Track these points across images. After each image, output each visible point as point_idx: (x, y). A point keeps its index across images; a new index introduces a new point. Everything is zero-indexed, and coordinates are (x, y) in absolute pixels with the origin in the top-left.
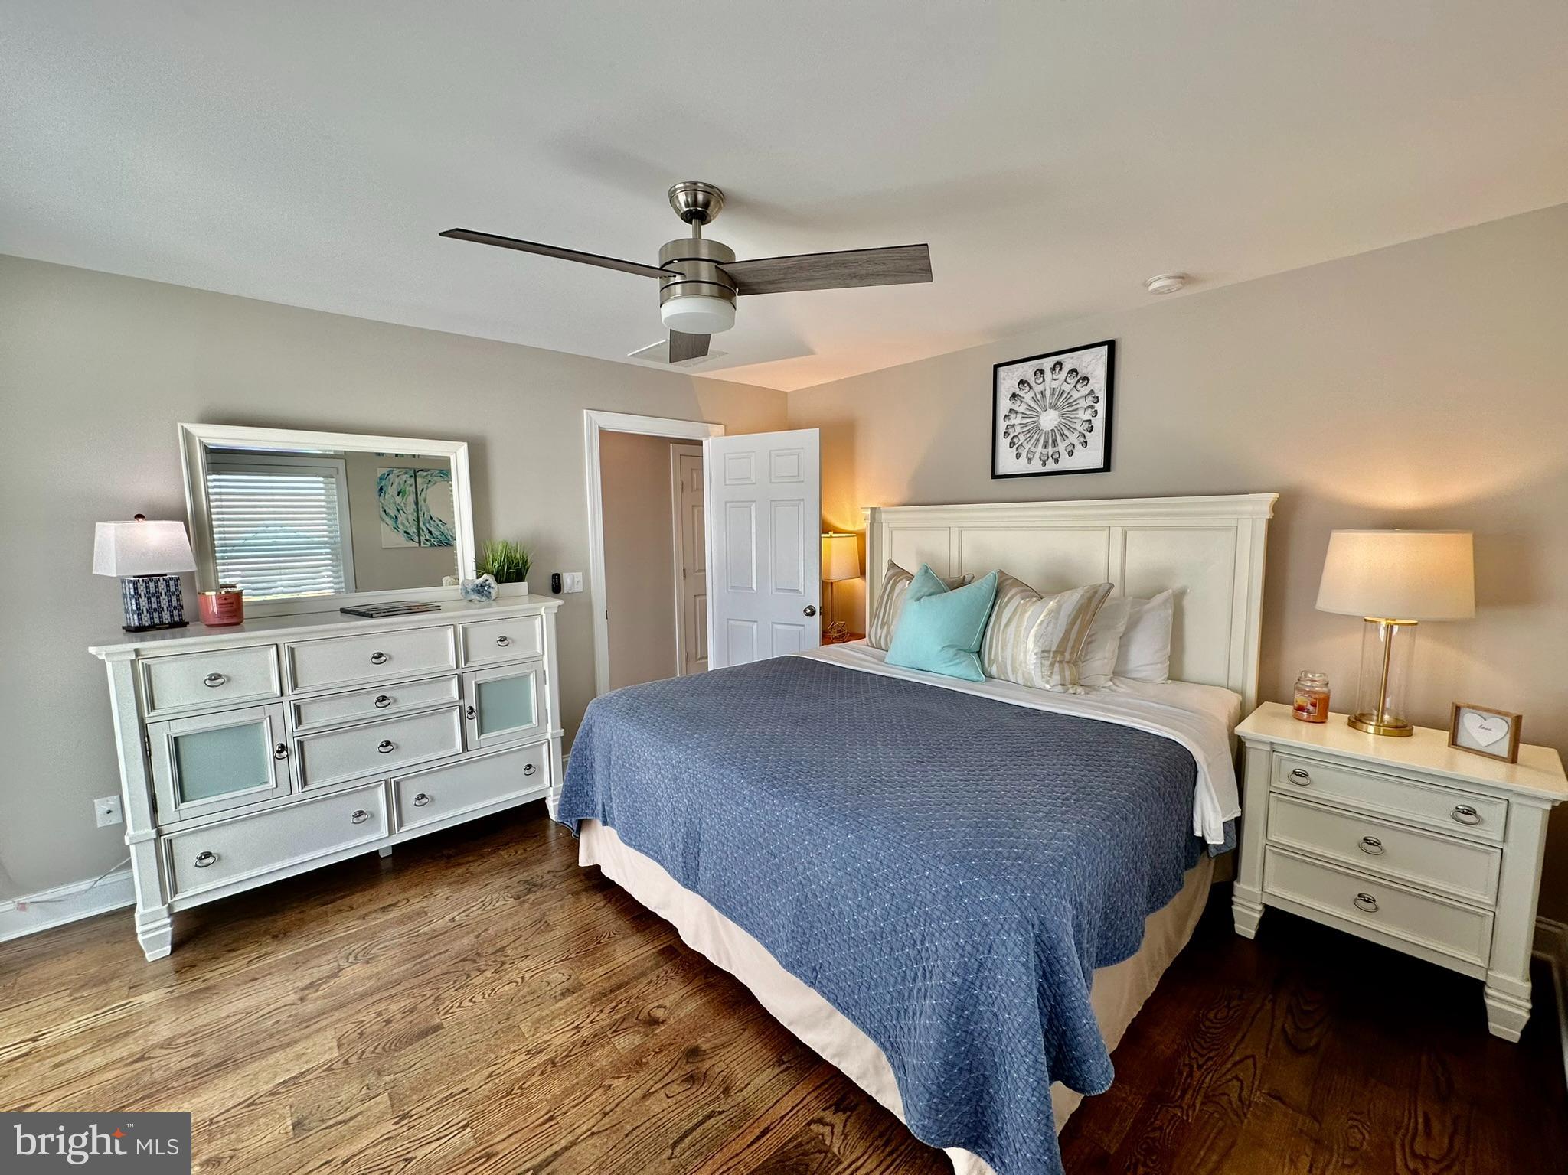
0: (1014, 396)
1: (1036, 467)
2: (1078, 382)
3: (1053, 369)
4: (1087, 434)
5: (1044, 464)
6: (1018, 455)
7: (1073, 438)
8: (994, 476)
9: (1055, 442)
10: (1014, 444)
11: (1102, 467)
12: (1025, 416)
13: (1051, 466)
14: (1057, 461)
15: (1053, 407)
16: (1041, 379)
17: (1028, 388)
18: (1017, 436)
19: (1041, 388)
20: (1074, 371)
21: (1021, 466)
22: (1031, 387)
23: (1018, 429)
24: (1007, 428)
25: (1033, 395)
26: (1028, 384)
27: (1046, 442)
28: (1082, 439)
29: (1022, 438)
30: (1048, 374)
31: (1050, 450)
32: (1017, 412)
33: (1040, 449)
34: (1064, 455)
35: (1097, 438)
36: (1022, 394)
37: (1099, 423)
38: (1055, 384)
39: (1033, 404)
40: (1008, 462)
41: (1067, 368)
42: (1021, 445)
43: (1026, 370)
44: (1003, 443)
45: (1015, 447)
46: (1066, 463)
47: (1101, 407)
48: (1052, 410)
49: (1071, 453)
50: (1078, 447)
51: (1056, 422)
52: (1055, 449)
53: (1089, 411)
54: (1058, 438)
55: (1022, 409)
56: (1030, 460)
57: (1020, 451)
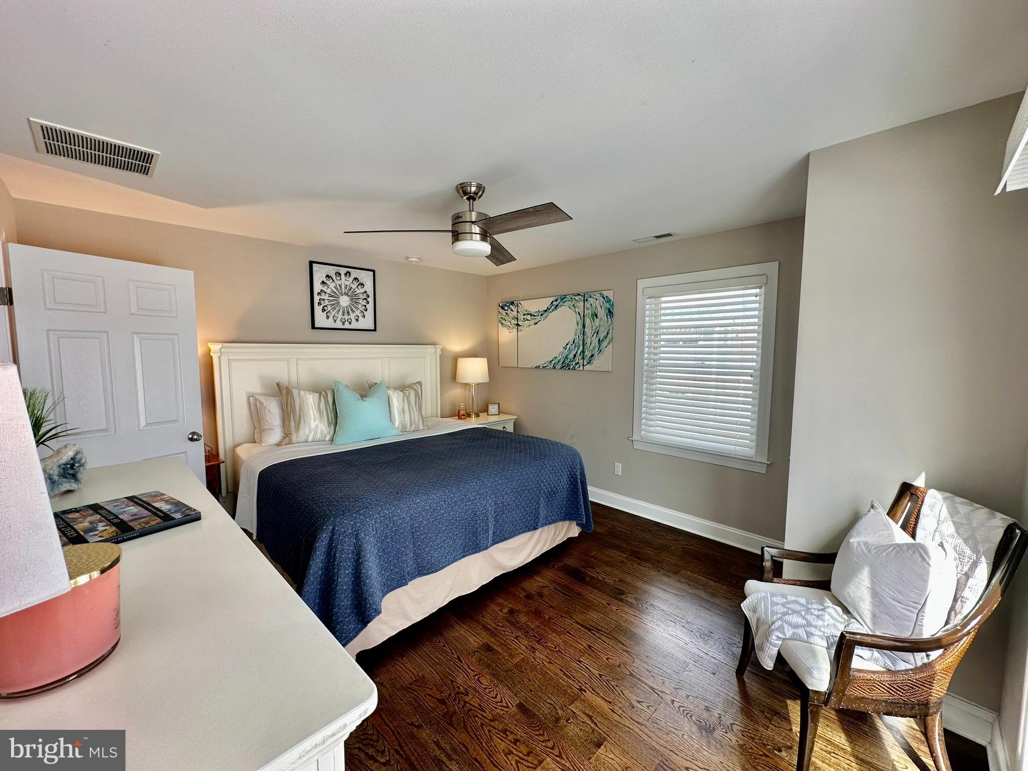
0: (323, 283)
1: (339, 325)
2: (359, 285)
3: (346, 274)
4: (365, 312)
5: (343, 324)
6: (328, 317)
7: (358, 313)
8: (313, 327)
9: (348, 313)
10: (325, 310)
11: (374, 329)
12: (330, 296)
13: (347, 326)
14: (350, 323)
15: (347, 294)
16: (339, 278)
17: (331, 281)
18: (326, 306)
19: (339, 282)
20: (356, 279)
21: (329, 323)
22: (333, 281)
23: (327, 302)
24: (320, 300)
25: (335, 285)
26: (332, 278)
27: (343, 312)
28: (362, 314)
29: (329, 308)
30: (343, 276)
31: (346, 317)
32: (325, 292)
33: (340, 315)
34: (354, 321)
35: (370, 314)
36: (328, 282)
37: (370, 307)
38: (347, 283)
39: (335, 290)
40: (321, 319)
41: (353, 277)
42: (329, 311)
43: (332, 271)
44: (318, 309)
45: (325, 312)
46: (354, 325)
47: (371, 300)
48: (346, 297)
49: (357, 320)
50: (361, 318)
51: (348, 303)
52: (349, 317)
53: (365, 301)
54: (350, 311)
55: (329, 291)
56: (335, 321)
57: (328, 315)
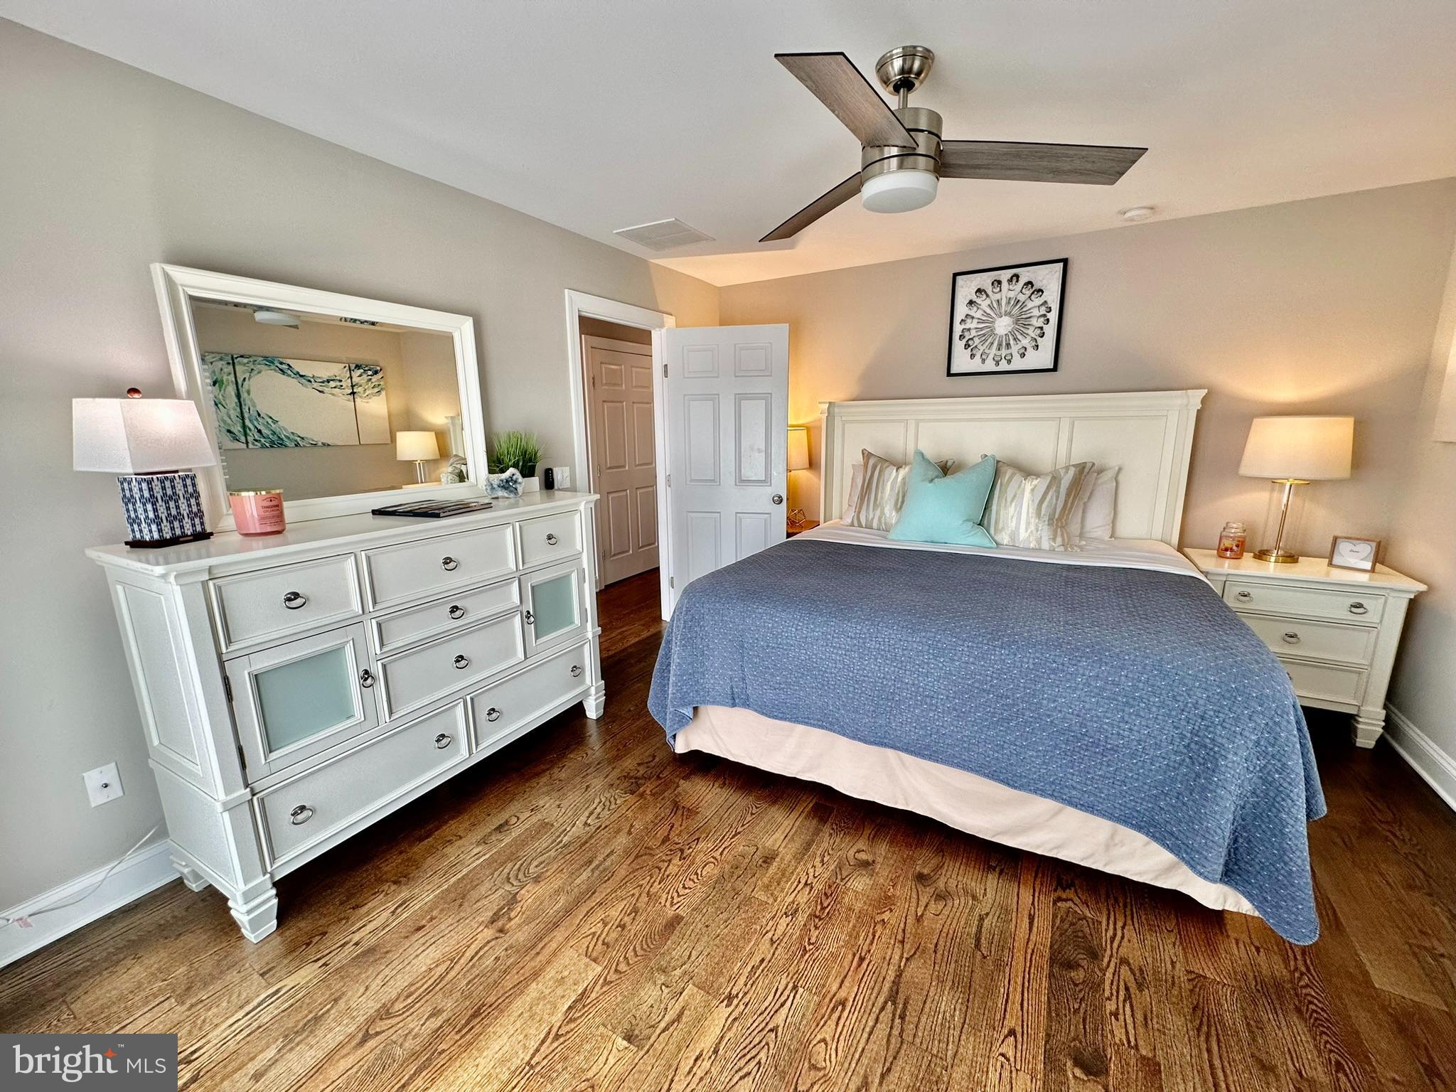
0: (971, 302)
1: (990, 366)
2: (1033, 293)
3: (1010, 281)
4: (1039, 339)
5: (997, 364)
6: (972, 356)
7: (1025, 342)
8: (949, 374)
9: (1008, 345)
10: (969, 346)
11: (1052, 367)
12: (980, 321)
13: (1004, 366)
14: (1009, 362)
15: (1008, 314)
16: (998, 289)
17: (985, 296)
18: (972, 339)
19: (998, 296)
20: (1030, 283)
21: (975, 365)
22: (987, 296)
23: (973, 333)
24: (963, 331)
25: (989, 303)
26: (985, 292)
27: (1000, 345)
28: (1034, 344)
29: (977, 341)
30: (1005, 285)
31: (1004, 352)
32: (973, 318)
33: (994, 350)
34: (1016, 357)
35: (1048, 343)
36: (978, 301)
37: (1051, 330)
38: (1012, 294)
39: (989, 311)
40: (962, 362)
41: (1023, 281)
42: (976, 347)
43: (985, 280)
44: (958, 345)
45: (970, 349)
46: (1018, 364)
47: (1053, 317)
48: (1007, 318)
49: (1023, 355)
50: (1030, 350)
51: (1010, 329)
52: (1009, 351)
53: (1042, 319)
54: (1012, 342)
55: (978, 314)
56: (983, 361)
57: (974, 352)
